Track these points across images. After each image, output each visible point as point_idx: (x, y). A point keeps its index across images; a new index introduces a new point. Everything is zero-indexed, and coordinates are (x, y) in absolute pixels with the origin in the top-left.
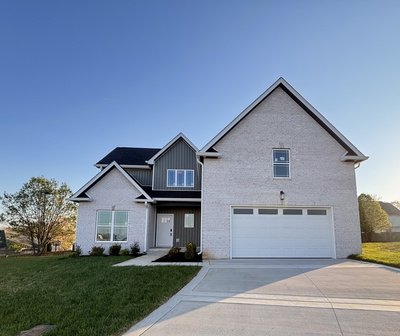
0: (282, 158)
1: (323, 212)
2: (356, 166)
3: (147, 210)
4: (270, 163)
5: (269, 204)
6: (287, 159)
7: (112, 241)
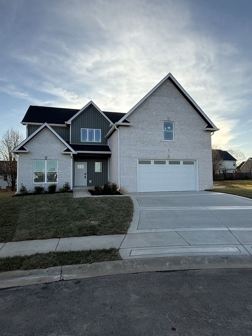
0: (169, 128)
1: (192, 163)
2: (212, 133)
3: (71, 160)
4: (162, 130)
5: (160, 157)
6: (172, 128)
7: (46, 182)
